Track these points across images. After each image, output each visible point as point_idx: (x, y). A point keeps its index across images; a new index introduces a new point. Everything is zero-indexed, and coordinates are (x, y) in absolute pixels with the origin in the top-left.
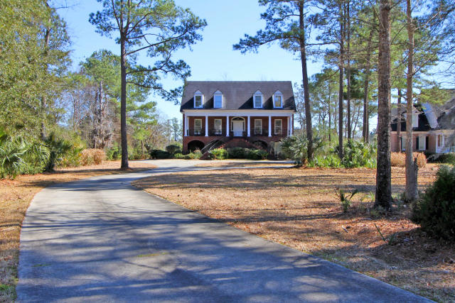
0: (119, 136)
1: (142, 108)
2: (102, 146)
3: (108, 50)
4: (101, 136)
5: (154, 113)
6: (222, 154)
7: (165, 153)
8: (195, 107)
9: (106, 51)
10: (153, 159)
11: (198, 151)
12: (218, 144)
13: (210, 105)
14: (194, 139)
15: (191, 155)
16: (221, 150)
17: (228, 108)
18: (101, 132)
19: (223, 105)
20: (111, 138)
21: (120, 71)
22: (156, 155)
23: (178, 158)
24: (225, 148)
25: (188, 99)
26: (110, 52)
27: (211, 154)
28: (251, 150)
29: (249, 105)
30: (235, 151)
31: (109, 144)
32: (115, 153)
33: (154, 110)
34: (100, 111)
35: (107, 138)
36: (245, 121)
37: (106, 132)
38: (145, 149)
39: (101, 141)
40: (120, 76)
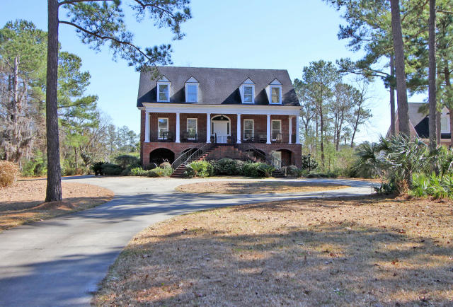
0: (44, 141)
1: (77, 104)
2: (17, 156)
3: (29, 21)
4: (15, 141)
5: (94, 111)
6: (205, 169)
7: (115, 167)
8: (158, 100)
9: (25, 23)
10: (96, 175)
11: (167, 164)
12: (196, 154)
13: (180, 98)
14: (160, 146)
15: (157, 170)
16: (202, 163)
17: (205, 102)
18: (14, 135)
19: (199, 99)
20: (31, 144)
21: (46, 49)
22: (101, 170)
23: (137, 175)
24: (208, 160)
25: (148, 89)
26: (31, 25)
27: (189, 169)
28: (246, 164)
29: (235, 98)
30: (223, 165)
31: (28, 153)
32: (38, 166)
33: (94, 108)
34: (13, 103)
35: (25, 144)
36: (230, 122)
37: (23, 134)
38: (81, 161)
39: (14, 149)
40: (46, 55)
